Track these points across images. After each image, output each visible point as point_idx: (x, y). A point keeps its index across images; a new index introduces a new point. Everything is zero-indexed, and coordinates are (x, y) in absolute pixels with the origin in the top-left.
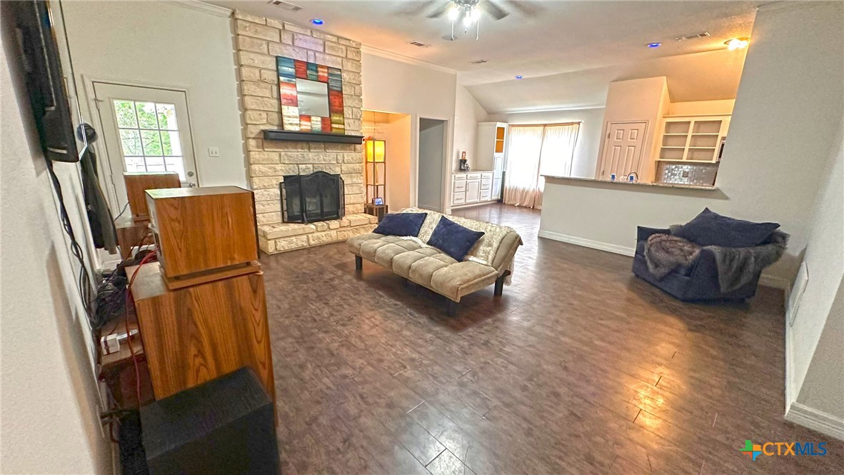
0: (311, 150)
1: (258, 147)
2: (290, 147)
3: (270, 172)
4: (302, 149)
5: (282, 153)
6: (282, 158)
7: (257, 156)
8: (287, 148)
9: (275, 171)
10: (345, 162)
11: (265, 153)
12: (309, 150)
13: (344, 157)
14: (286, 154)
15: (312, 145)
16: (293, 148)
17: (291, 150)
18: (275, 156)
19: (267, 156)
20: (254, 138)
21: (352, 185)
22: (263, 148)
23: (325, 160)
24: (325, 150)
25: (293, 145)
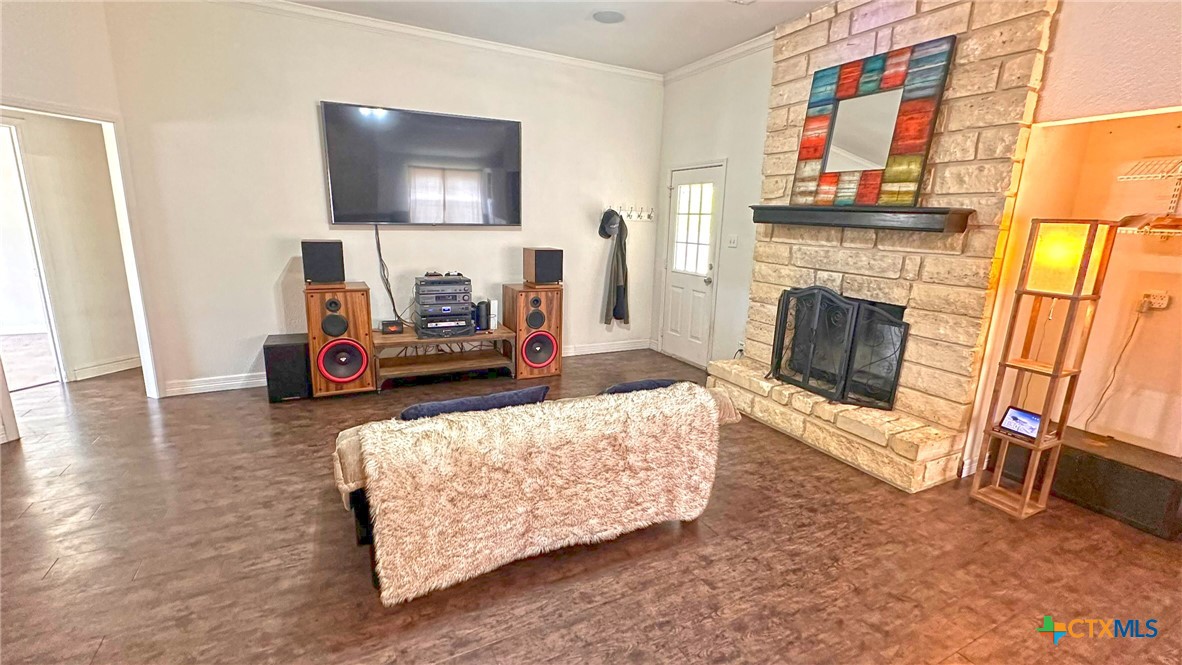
0: (845, 244)
1: (766, 236)
2: (806, 235)
3: (773, 277)
4: (828, 240)
5: (795, 248)
6: (794, 256)
7: (761, 250)
8: (802, 237)
9: (780, 277)
10: (925, 276)
11: (774, 245)
12: (841, 242)
13: (921, 266)
14: (800, 250)
15: (849, 233)
16: (812, 238)
17: (809, 242)
18: (784, 251)
19: (773, 251)
22: (771, 237)
23: (871, 268)
24: (875, 245)
25: (813, 232)
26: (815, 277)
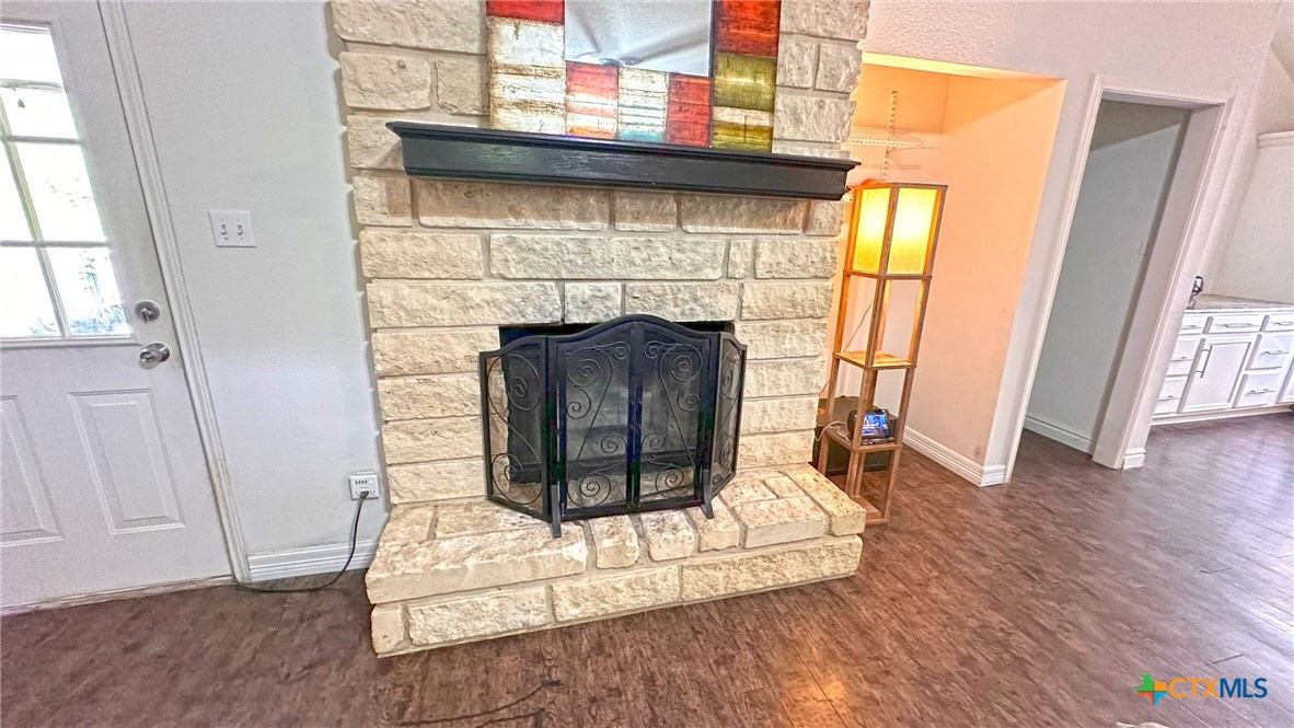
0: (620, 225)
1: (394, 210)
2: (526, 208)
3: (447, 311)
4: (581, 217)
5: (496, 236)
6: (496, 256)
7: (390, 248)
8: (518, 215)
9: (466, 309)
10: (761, 272)
11: (426, 235)
12: (612, 220)
14: (512, 241)
15: (624, 202)
16: (541, 215)
17: (534, 223)
18: (466, 248)
19: (432, 248)
20: (376, 172)
21: (776, 363)
22: (415, 214)
23: (675, 266)
24: (679, 224)
25: (543, 202)
26: (563, 298)
